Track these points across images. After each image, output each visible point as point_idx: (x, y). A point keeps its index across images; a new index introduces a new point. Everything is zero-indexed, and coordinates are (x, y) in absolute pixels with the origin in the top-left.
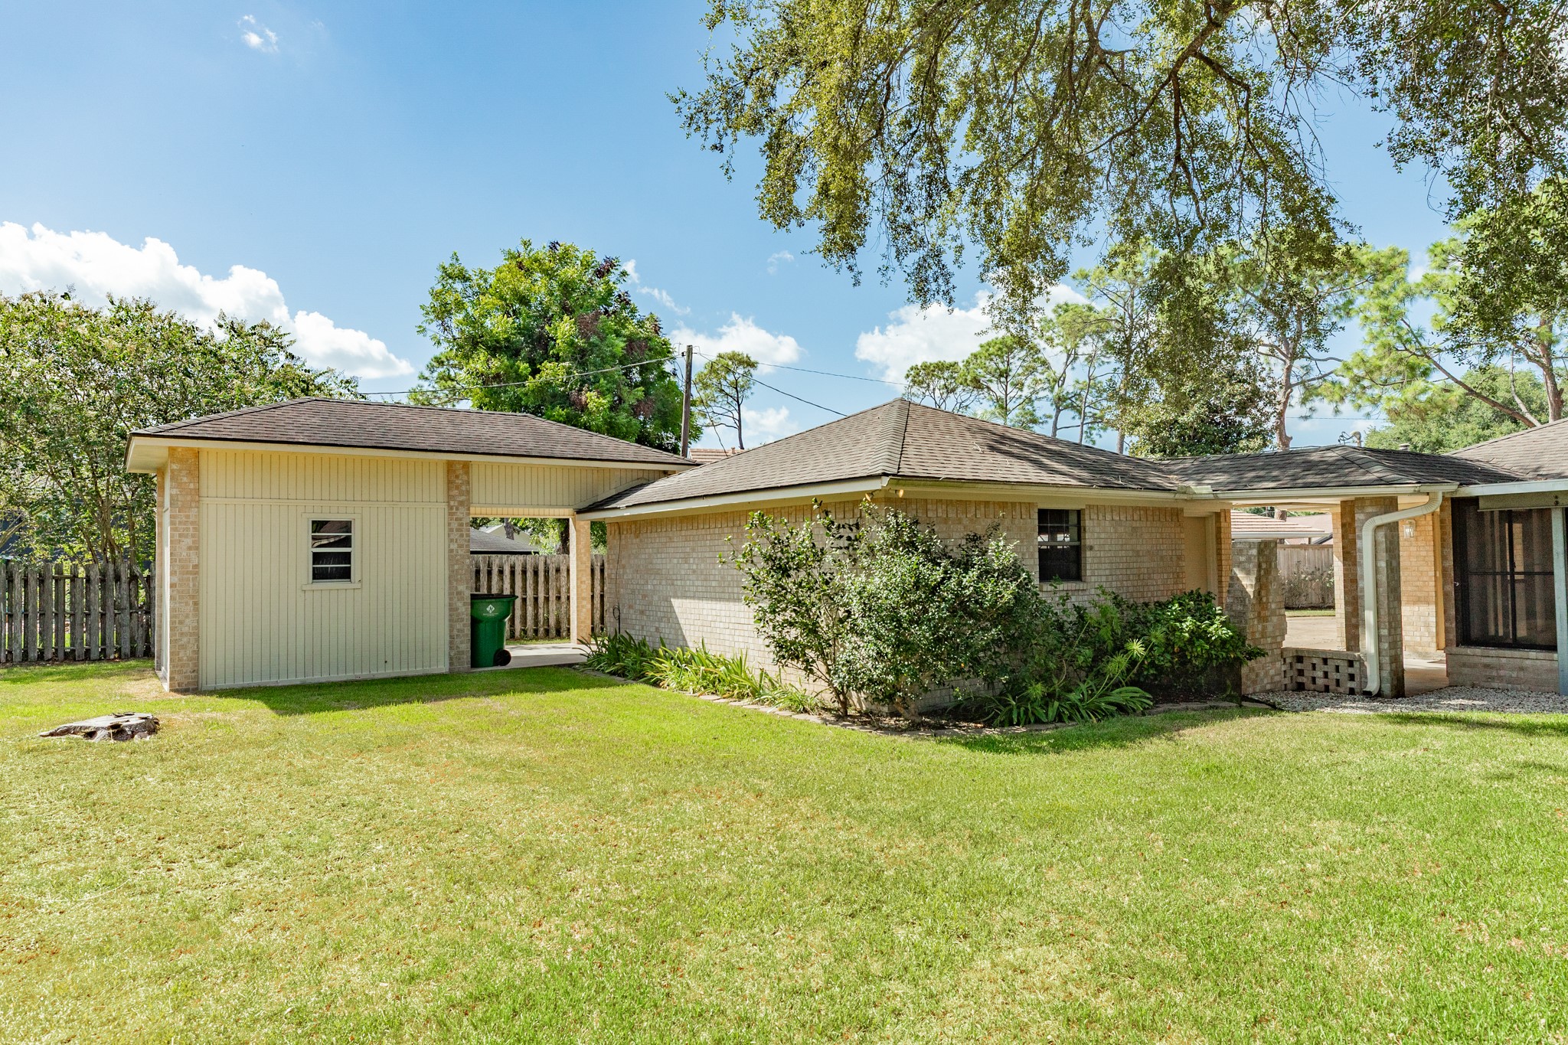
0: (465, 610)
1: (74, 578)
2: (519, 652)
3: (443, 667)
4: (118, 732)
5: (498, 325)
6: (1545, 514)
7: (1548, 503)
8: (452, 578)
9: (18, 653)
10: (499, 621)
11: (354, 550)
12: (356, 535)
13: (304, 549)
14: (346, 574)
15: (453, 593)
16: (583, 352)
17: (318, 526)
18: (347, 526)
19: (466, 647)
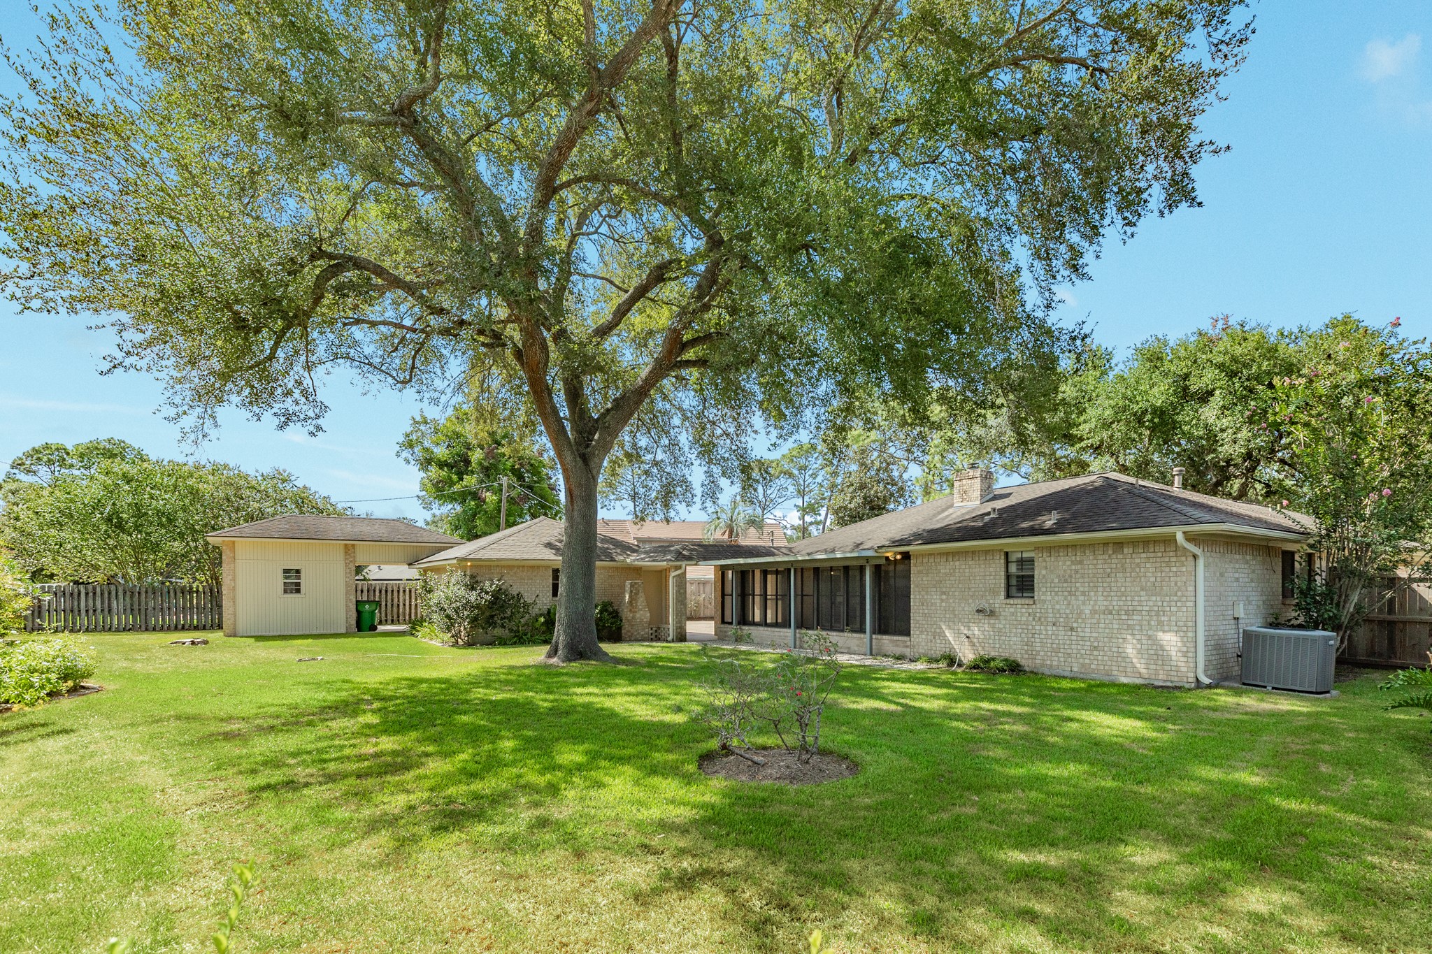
0: (353, 607)
1: (197, 592)
2: (381, 628)
3: (344, 631)
4: (193, 643)
5: (441, 452)
6: (862, 569)
7: (862, 562)
8: (347, 592)
9: (172, 626)
10: (373, 612)
11: (302, 581)
12: (302, 575)
13: (280, 580)
14: (298, 591)
15: (347, 599)
16: (487, 469)
17: (286, 571)
18: (298, 571)
19: (354, 622)
